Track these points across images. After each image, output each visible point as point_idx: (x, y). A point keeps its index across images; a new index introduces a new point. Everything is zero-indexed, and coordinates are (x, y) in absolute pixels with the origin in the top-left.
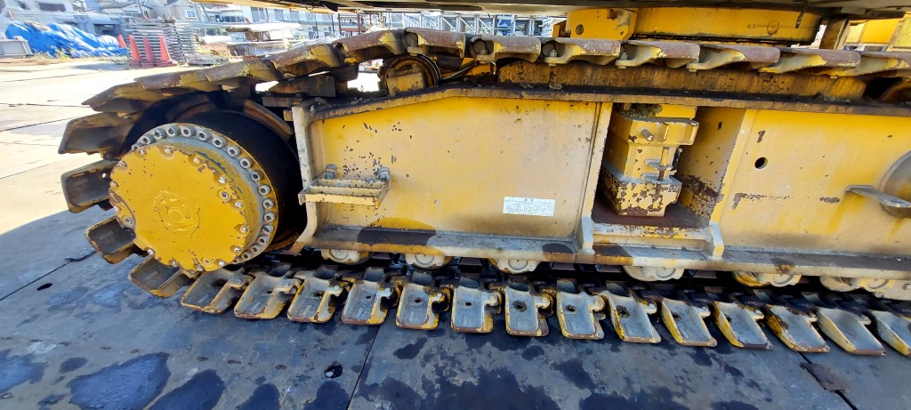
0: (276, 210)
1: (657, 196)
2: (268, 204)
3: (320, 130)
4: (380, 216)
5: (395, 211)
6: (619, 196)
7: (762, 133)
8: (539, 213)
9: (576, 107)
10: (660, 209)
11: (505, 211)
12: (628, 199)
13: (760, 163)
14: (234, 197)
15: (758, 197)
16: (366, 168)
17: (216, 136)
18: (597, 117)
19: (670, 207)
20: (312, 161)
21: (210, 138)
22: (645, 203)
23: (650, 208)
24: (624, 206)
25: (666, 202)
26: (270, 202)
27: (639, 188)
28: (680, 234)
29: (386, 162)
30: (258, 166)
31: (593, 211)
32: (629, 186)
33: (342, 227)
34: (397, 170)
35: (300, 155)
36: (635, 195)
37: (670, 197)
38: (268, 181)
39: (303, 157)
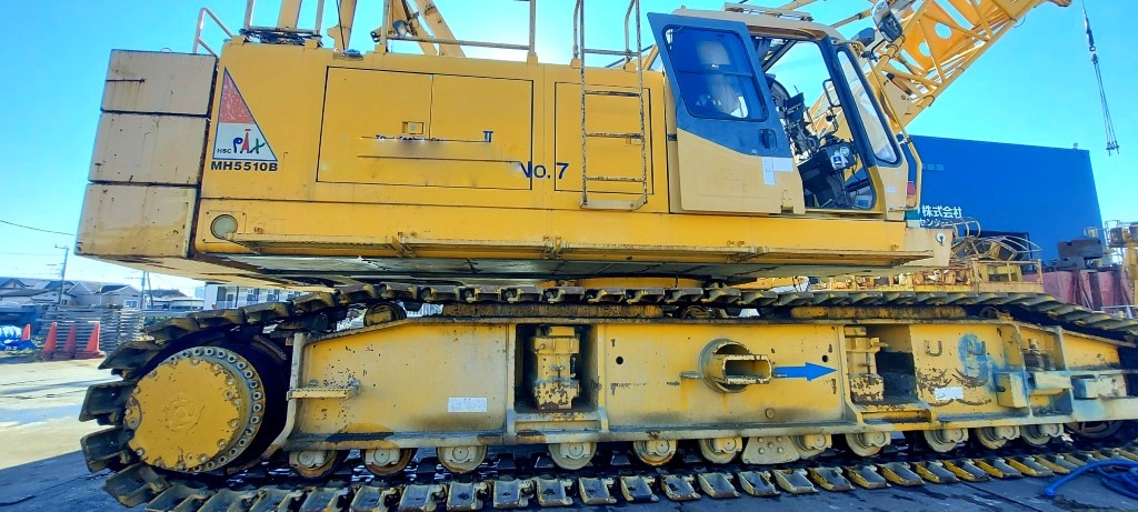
0: (262, 414)
1: (563, 393)
2: (257, 408)
3: (311, 351)
4: (347, 423)
5: (361, 417)
6: (536, 394)
7: (613, 341)
8: (477, 410)
9: (493, 329)
10: (567, 402)
11: (450, 411)
12: (544, 395)
13: (620, 361)
14: (237, 395)
15: (627, 385)
16: (343, 379)
17: (231, 355)
18: (507, 335)
19: (574, 400)
20: (301, 374)
21: (227, 356)
22: (556, 399)
23: (560, 401)
24: (541, 402)
25: (571, 397)
26: (260, 406)
27: (549, 387)
28: (579, 416)
29: (358, 376)
30: (257, 377)
31: (515, 404)
32: (541, 385)
33: (313, 435)
34: (366, 382)
35: (293, 368)
36: (547, 393)
37: (572, 393)
38: (262, 388)
39: (295, 369)
